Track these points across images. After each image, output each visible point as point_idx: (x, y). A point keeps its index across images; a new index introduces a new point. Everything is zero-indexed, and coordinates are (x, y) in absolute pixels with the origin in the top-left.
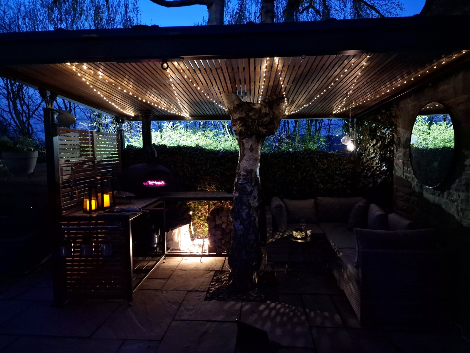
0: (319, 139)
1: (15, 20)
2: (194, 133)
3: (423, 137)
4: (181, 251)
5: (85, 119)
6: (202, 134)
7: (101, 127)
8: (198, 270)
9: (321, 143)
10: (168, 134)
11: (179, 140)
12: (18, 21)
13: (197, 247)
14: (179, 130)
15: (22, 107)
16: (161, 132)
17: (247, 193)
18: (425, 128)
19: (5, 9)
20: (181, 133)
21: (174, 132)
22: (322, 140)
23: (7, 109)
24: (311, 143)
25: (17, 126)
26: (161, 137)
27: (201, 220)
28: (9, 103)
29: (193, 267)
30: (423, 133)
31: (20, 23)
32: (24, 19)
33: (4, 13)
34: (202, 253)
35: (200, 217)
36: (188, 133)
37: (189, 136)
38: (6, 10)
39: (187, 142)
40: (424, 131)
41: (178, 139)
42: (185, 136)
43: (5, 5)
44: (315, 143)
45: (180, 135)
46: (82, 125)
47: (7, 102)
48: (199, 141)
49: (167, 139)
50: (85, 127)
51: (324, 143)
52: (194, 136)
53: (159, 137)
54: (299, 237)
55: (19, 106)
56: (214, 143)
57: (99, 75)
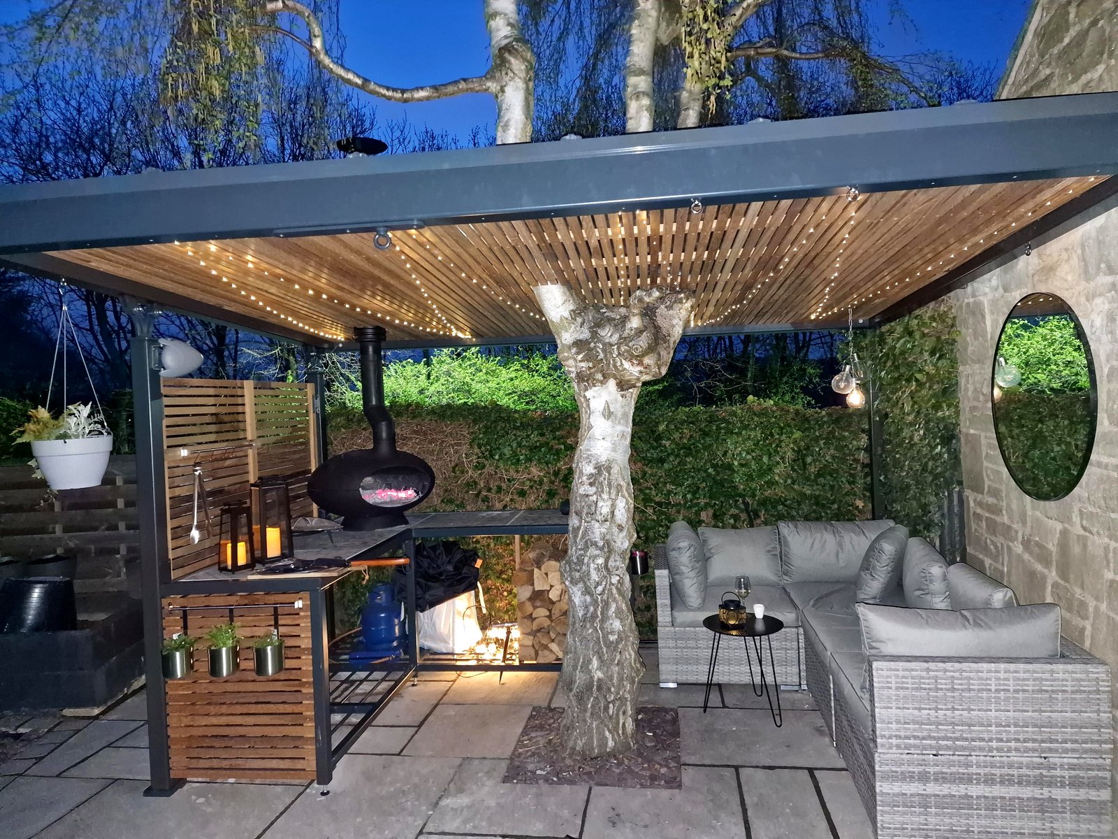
0: (805, 370)
1: (103, 128)
2: (505, 364)
3: (1063, 356)
4: (455, 657)
5: (256, 342)
6: (522, 365)
7: (291, 358)
8: (493, 703)
9: (811, 379)
10: (445, 368)
11: (469, 381)
12: (110, 129)
13: (493, 647)
14: (469, 359)
15: (118, 318)
16: (428, 364)
17: (599, 518)
18: (1067, 336)
19: (80, 104)
20: (475, 364)
21: (456, 363)
22: (812, 371)
23: (86, 325)
24: (785, 379)
25: (106, 359)
26: (429, 376)
27: (503, 579)
28: (89, 311)
29: (482, 696)
30: (1062, 348)
31: (114, 131)
32: (123, 123)
33: (79, 111)
34: (504, 661)
35: (502, 572)
36: (491, 365)
37: (492, 371)
38: (83, 106)
39: (489, 385)
40: (1066, 343)
41: (468, 379)
42: (484, 371)
43: (81, 94)
44: (796, 379)
45: (473, 369)
46: (250, 354)
47: (85, 308)
48: (516, 382)
49: (442, 381)
50: (256, 359)
51: (818, 379)
52: (504, 371)
53: (423, 377)
54: (732, 622)
55: (110, 316)
56: (553, 387)
57: (247, 262)
